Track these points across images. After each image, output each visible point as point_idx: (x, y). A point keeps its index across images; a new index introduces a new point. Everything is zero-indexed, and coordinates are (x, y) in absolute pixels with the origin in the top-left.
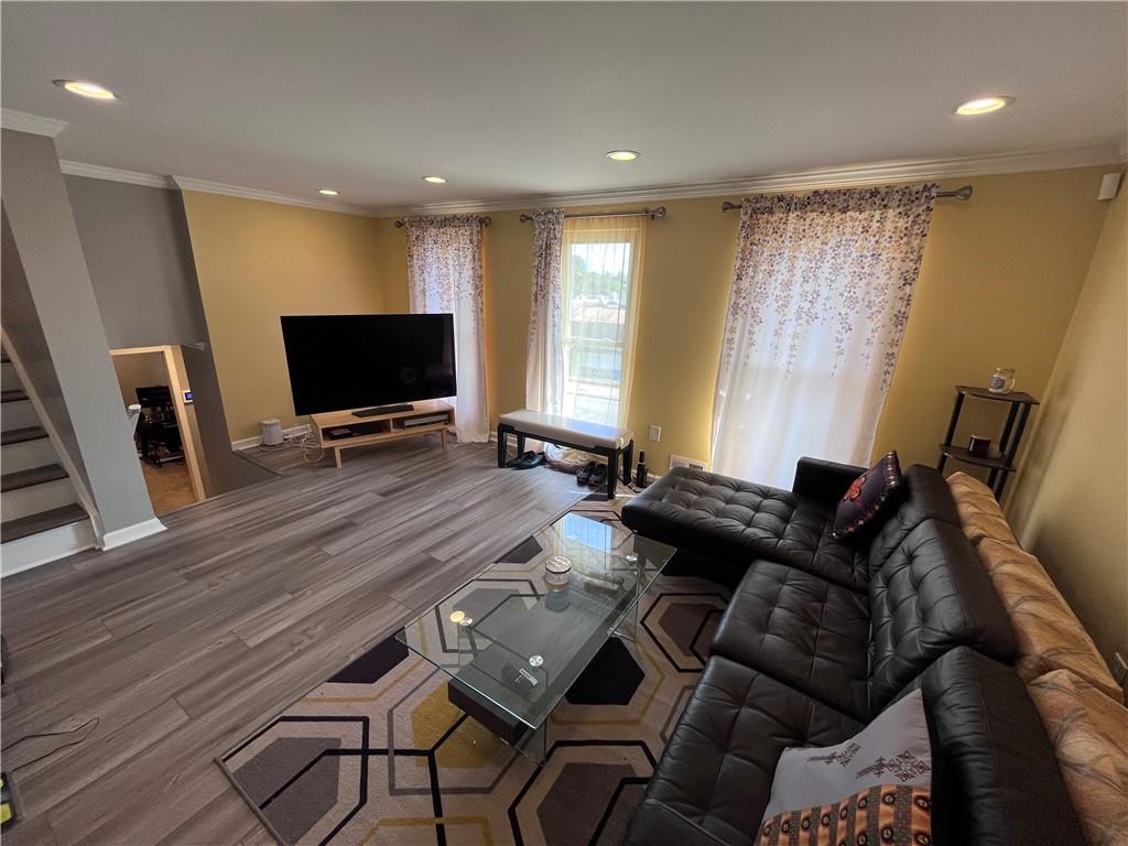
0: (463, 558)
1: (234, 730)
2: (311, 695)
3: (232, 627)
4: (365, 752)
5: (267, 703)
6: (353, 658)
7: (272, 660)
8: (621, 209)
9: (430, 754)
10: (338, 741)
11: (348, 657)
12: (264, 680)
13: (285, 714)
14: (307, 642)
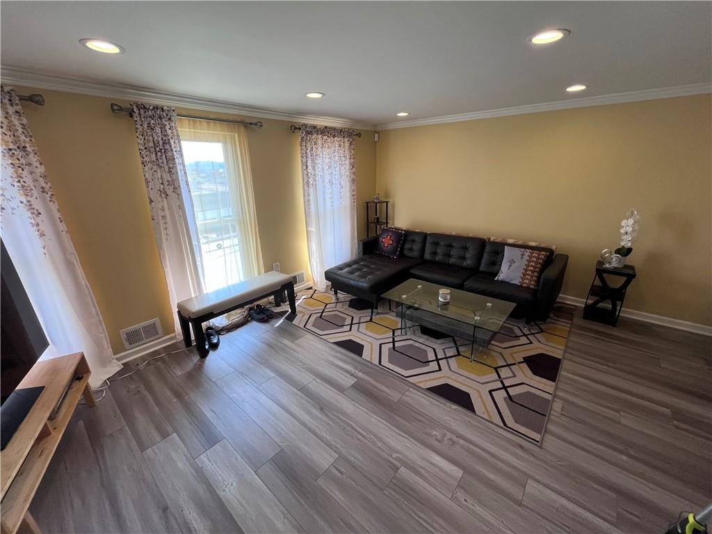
0: (353, 370)
1: (521, 447)
2: (486, 417)
3: (446, 500)
4: (505, 388)
5: (500, 438)
6: (454, 407)
7: (468, 451)
8: (225, 118)
9: (496, 369)
10: (505, 399)
11: (455, 410)
12: (486, 448)
13: (502, 425)
14: (449, 435)
